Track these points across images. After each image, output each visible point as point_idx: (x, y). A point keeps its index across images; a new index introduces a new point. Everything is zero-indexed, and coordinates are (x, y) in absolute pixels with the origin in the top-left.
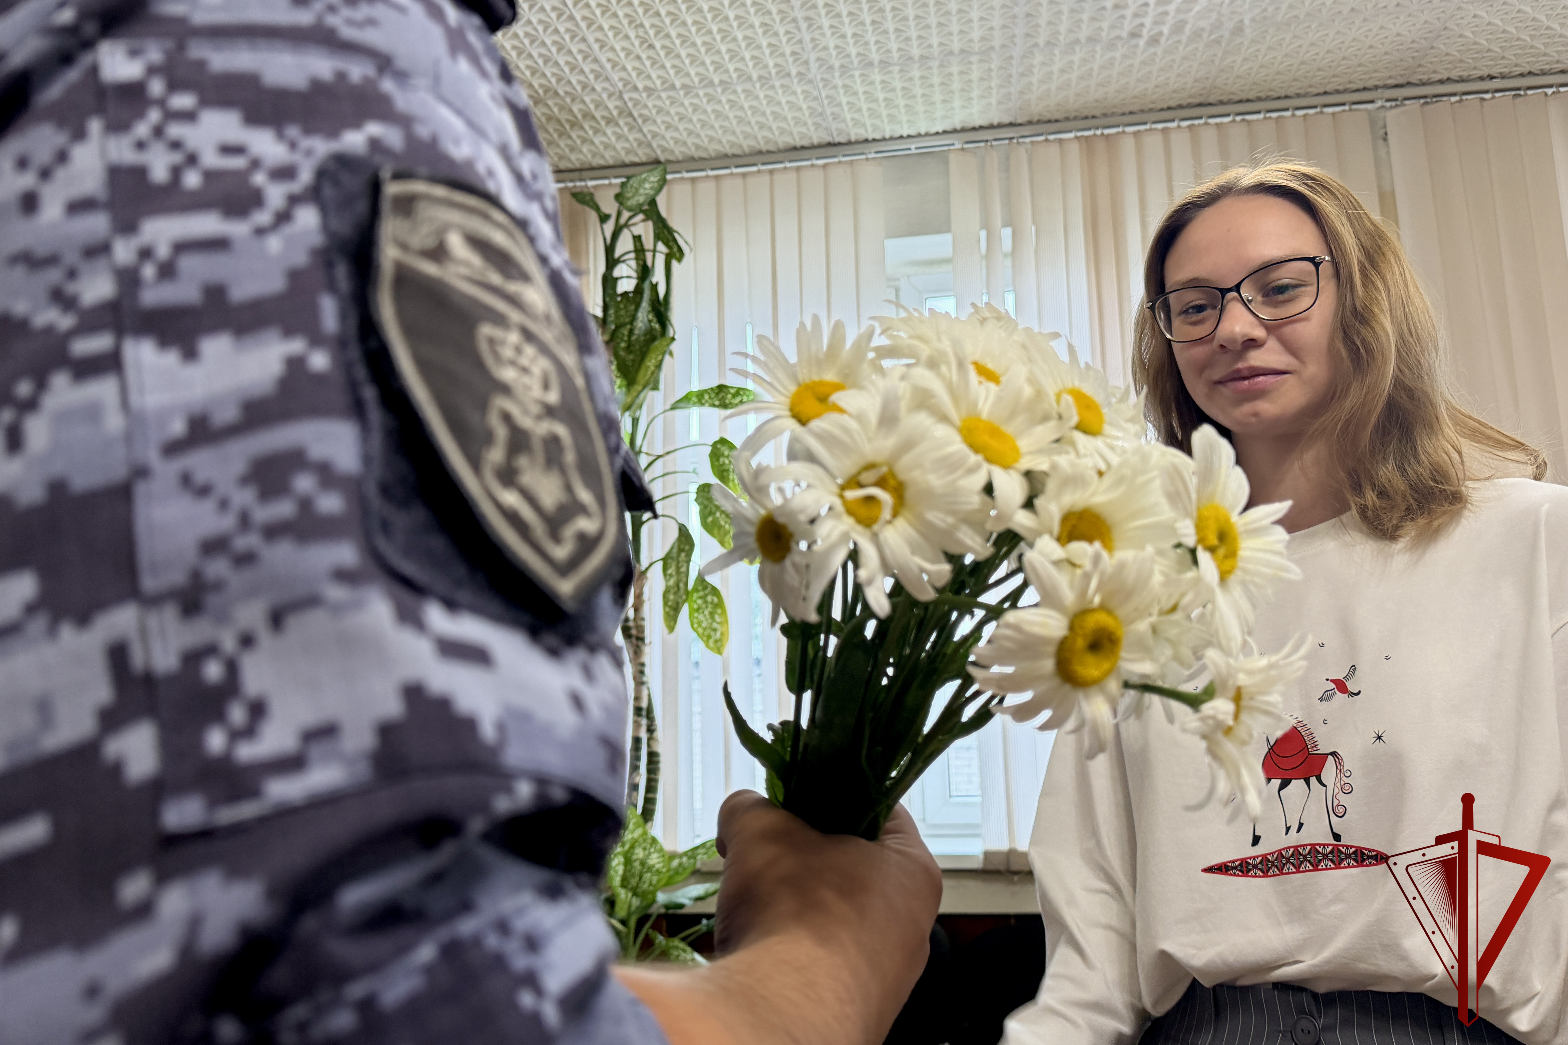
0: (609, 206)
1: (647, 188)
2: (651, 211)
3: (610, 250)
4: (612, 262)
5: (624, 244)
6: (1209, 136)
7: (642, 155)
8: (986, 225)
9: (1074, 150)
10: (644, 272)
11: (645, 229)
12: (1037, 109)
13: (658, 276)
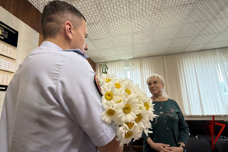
0: (103, 65)
1: (105, 64)
2: (106, 66)
3: (103, 69)
4: (103, 70)
5: (104, 68)
6: (149, 59)
7: (105, 61)
8: (132, 66)
9: (139, 60)
10: (105, 70)
11: (105, 67)
12: (135, 57)
13: (106, 70)
